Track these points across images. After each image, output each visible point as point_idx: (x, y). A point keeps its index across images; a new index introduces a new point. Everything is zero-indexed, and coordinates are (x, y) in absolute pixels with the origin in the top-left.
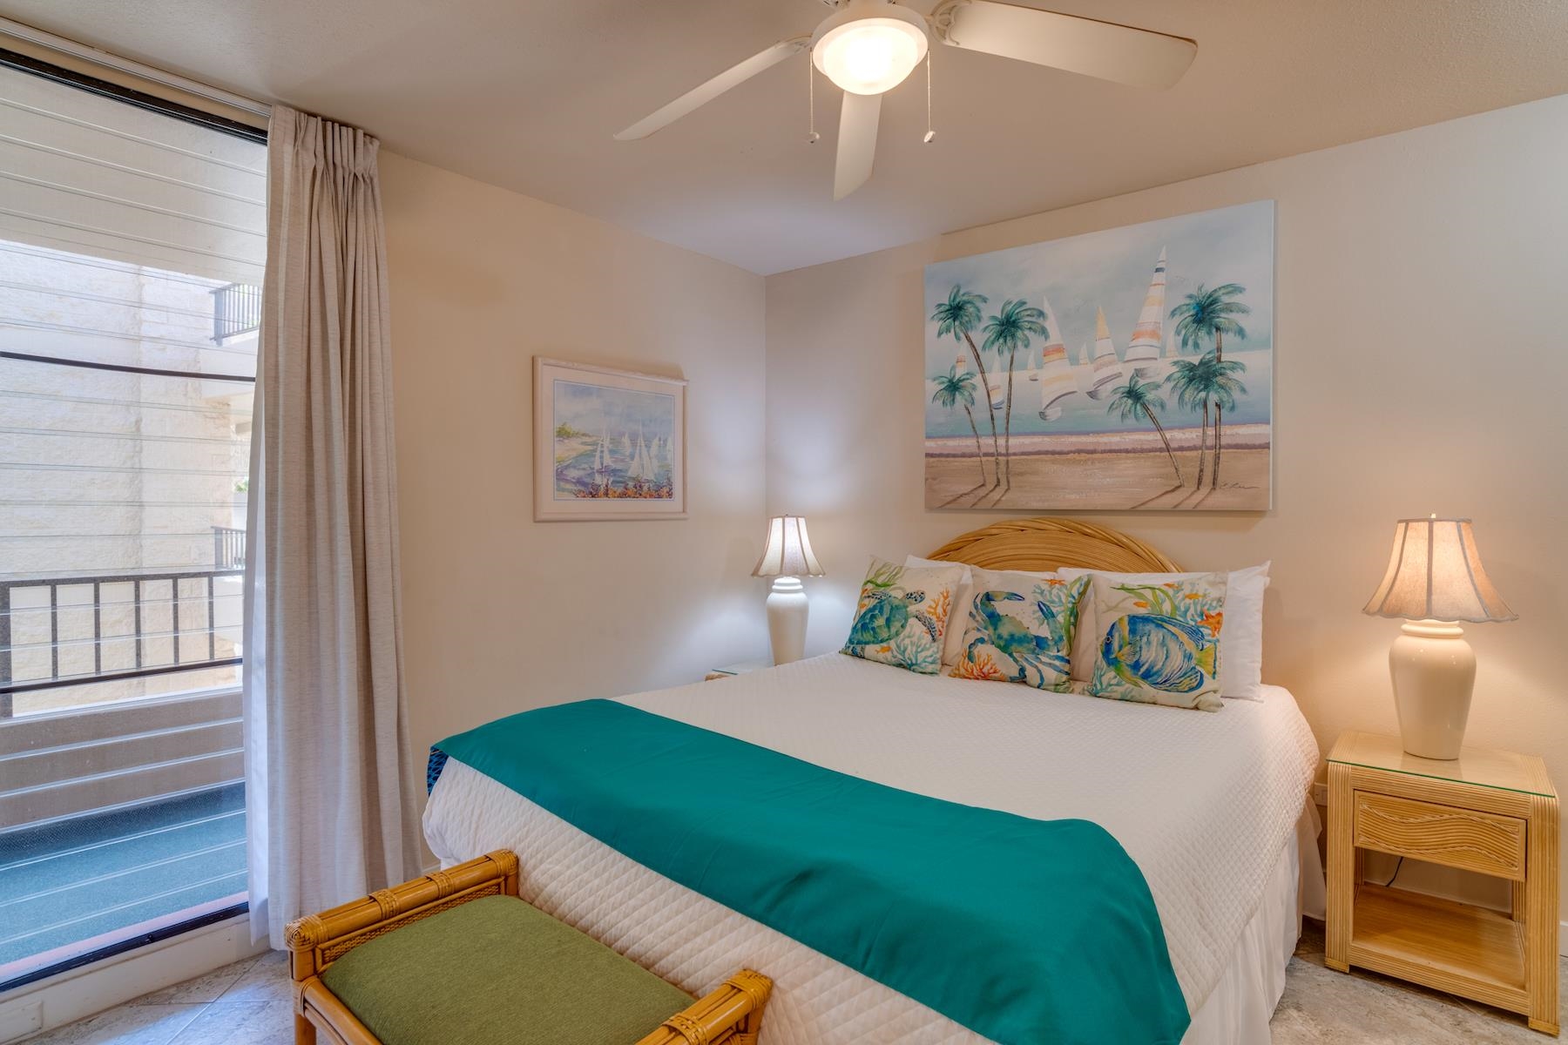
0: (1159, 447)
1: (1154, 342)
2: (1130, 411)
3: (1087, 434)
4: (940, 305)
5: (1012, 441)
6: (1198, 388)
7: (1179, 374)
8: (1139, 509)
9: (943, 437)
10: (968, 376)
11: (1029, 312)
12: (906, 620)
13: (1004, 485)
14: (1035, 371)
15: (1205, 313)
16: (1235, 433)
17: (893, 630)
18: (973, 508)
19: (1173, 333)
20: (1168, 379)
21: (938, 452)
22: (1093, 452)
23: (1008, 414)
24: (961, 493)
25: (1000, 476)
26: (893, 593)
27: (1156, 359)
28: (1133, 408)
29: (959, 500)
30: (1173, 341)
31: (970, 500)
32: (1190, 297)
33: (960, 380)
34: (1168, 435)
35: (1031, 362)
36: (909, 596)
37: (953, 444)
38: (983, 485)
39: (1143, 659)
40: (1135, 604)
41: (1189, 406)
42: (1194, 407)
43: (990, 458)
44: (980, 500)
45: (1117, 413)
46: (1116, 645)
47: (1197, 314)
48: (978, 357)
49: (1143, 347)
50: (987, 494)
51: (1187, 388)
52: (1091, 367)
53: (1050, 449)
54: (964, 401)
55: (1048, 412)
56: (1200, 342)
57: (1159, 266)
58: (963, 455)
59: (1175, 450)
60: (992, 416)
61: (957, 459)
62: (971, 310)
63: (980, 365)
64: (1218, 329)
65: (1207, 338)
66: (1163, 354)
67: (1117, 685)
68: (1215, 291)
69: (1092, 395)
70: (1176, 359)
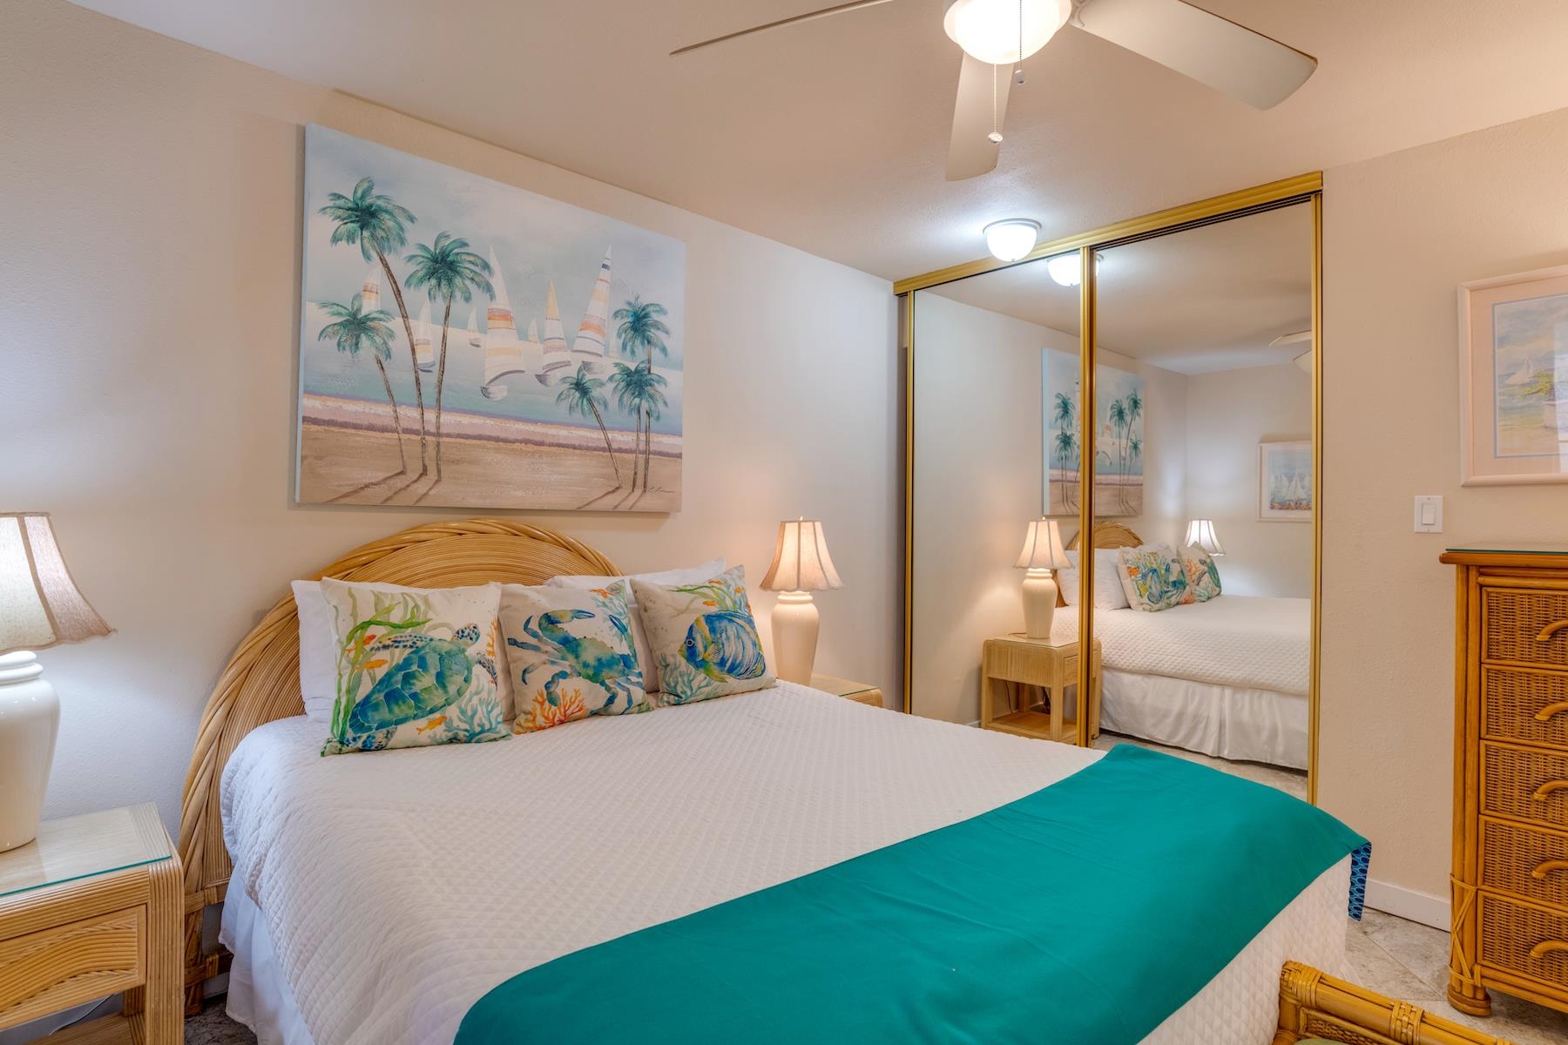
0: (602, 446)
1: (599, 338)
2: (577, 405)
3: (535, 422)
4: (339, 197)
5: (446, 418)
6: (633, 394)
7: (620, 376)
8: (584, 509)
9: (337, 396)
10: (382, 316)
11: (471, 259)
12: (469, 669)
13: (432, 475)
14: (478, 335)
15: (640, 323)
16: (661, 441)
17: (452, 689)
18: (385, 505)
19: (615, 333)
20: (611, 378)
21: (327, 418)
22: (541, 444)
23: (440, 382)
24: (367, 481)
25: (427, 463)
26: (436, 634)
27: (601, 356)
28: (580, 403)
29: (363, 493)
30: (615, 343)
31: (381, 492)
32: (629, 304)
33: (367, 318)
34: (610, 436)
35: (472, 323)
36: (461, 634)
37: (351, 410)
38: (402, 473)
39: (727, 655)
40: (704, 603)
41: (627, 410)
42: (630, 412)
43: (413, 437)
44: (396, 493)
45: (565, 404)
46: (700, 647)
47: (634, 322)
48: (398, 293)
49: (588, 341)
50: (408, 486)
51: (625, 391)
52: (540, 347)
53: (494, 434)
54: (374, 350)
55: (492, 389)
56: (635, 350)
57: (606, 262)
58: (371, 428)
59: (616, 451)
60: (417, 379)
61: (360, 432)
62: (391, 223)
63: (401, 305)
64: (649, 342)
65: (641, 347)
66: (607, 353)
67: (707, 686)
68: (648, 305)
69: (541, 379)
70: (617, 361)
